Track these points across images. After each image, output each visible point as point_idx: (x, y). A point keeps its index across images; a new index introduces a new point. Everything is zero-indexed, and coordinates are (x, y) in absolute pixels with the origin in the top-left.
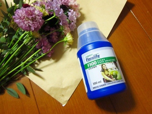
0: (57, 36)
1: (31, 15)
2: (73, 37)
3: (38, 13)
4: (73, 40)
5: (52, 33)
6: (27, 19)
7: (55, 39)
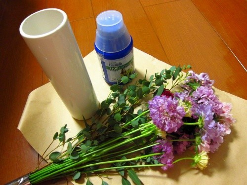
0: (186, 146)
1: (173, 112)
2: (209, 161)
3: (181, 111)
4: (207, 165)
5: (182, 141)
6: (166, 114)
7: (182, 150)
